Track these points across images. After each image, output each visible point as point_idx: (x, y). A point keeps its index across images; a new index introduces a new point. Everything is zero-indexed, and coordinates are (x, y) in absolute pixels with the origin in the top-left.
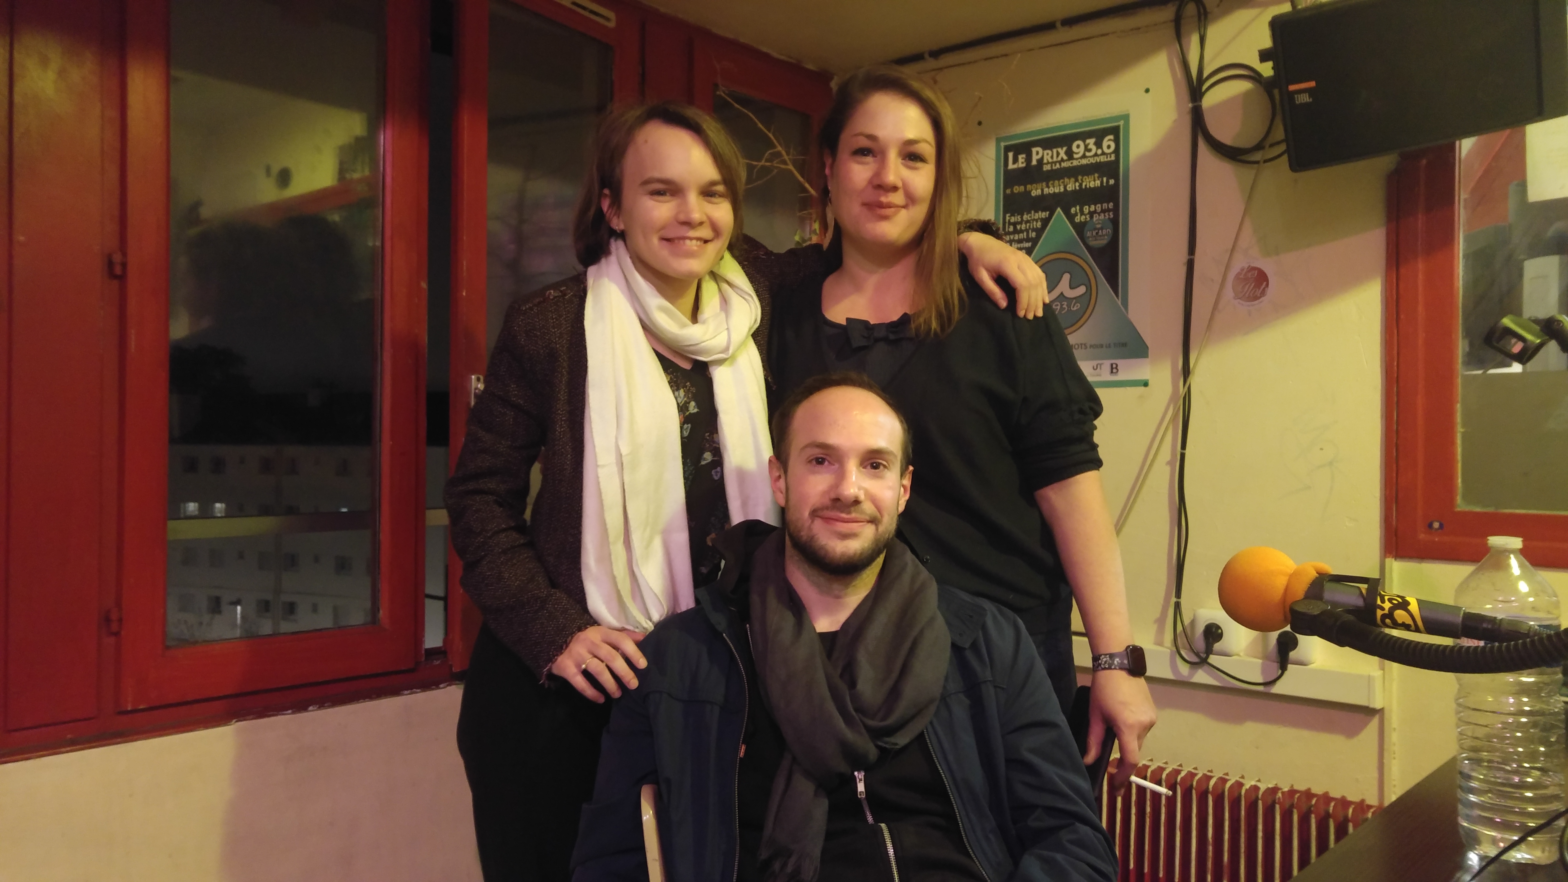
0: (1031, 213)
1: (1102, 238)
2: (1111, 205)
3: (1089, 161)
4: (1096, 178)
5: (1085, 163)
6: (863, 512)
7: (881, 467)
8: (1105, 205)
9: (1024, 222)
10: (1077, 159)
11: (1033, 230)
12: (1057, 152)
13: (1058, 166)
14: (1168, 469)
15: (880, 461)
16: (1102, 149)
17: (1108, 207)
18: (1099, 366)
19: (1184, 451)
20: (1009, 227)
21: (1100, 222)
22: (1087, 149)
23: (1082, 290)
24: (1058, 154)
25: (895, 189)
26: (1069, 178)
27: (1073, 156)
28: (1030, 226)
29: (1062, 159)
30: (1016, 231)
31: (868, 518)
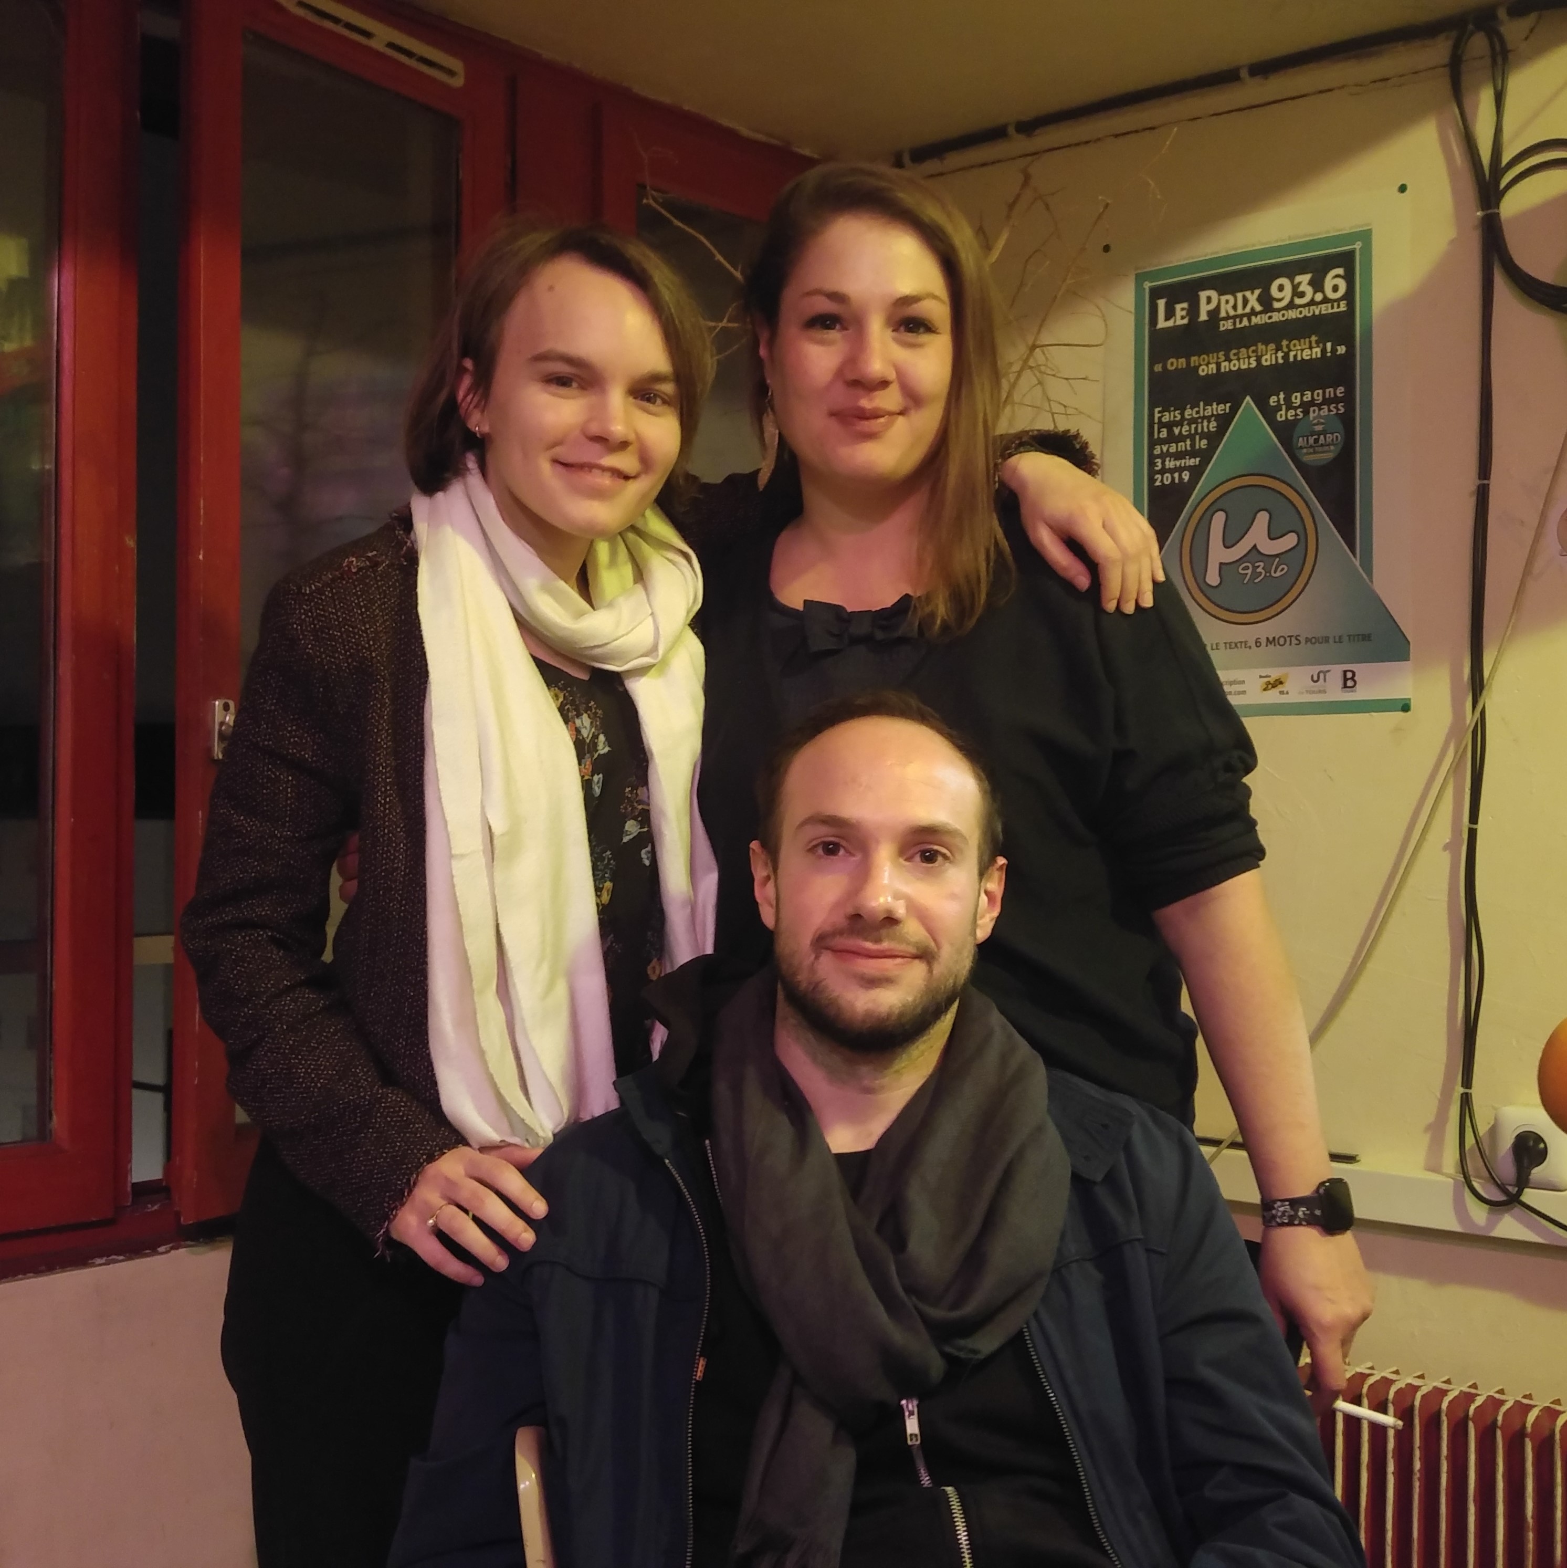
0: (1199, 407)
1: (1326, 448)
2: (1340, 390)
3: (1301, 312)
4: (1314, 345)
5: (1294, 317)
6: (903, 940)
7: (940, 858)
8: (1330, 392)
9: (1186, 422)
10: (1279, 310)
11: (1203, 436)
12: (1244, 297)
13: (1245, 322)
14: (1446, 857)
15: (936, 847)
16: (1323, 292)
17: (1335, 394)
18: (1322, 675)
19: (1474, 826)
20: (1159, 432)
21: (1322, 421)
22: (1297, 293)
23: (1291, 540)
24: (1245, 302)
25: (884, 384)
26: (1266, 344)
27: (1271, 305)
28: (1196, 428)
29: (1252, 309)
30: (1172, 439)
31: (912, 950)
